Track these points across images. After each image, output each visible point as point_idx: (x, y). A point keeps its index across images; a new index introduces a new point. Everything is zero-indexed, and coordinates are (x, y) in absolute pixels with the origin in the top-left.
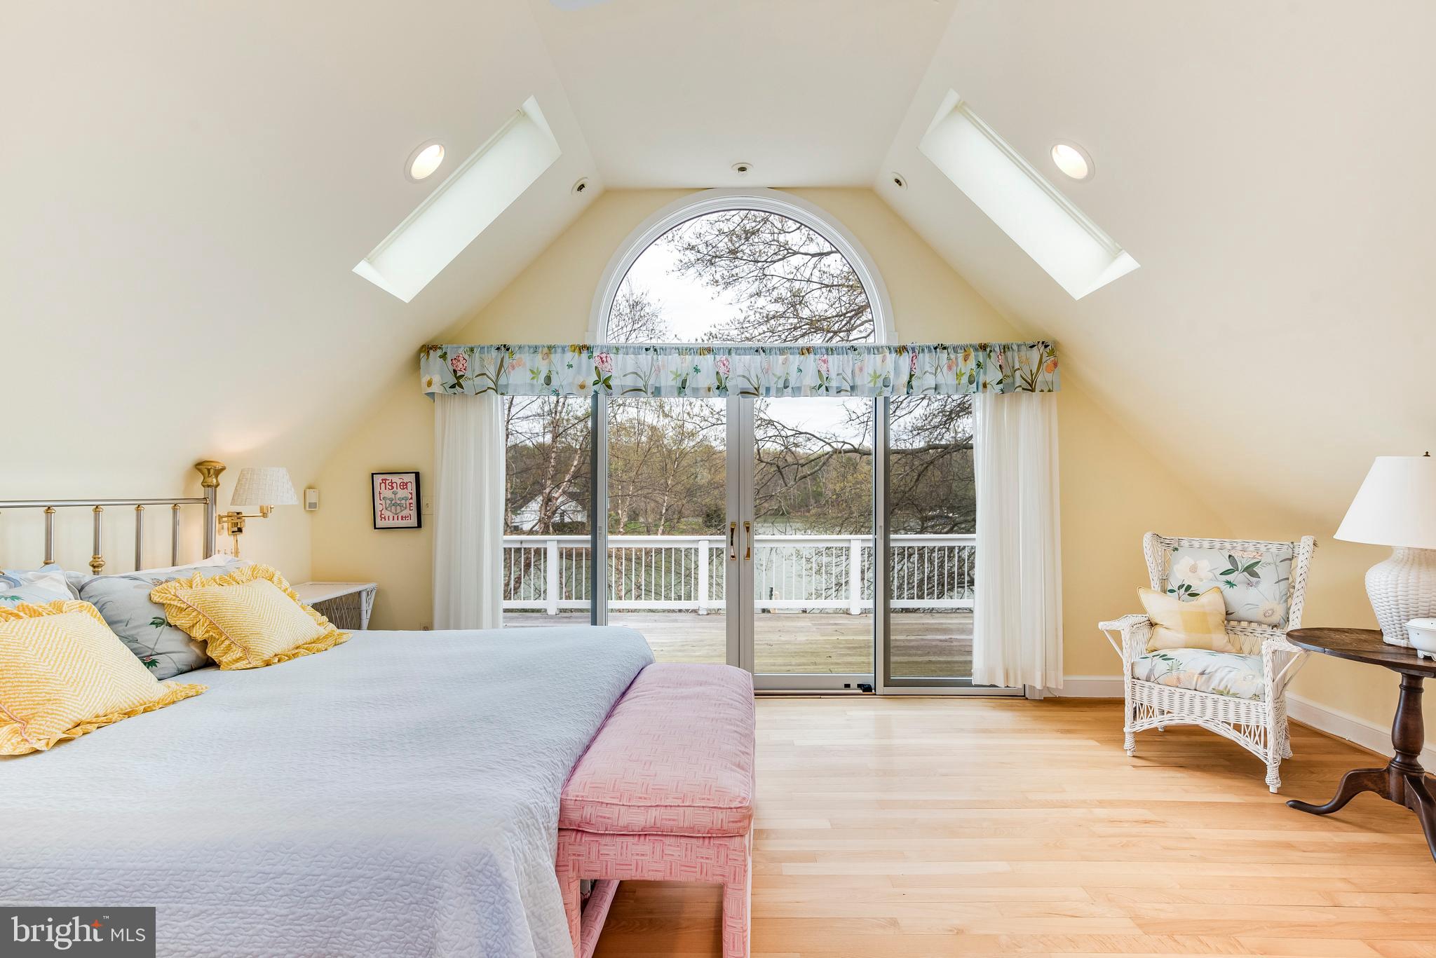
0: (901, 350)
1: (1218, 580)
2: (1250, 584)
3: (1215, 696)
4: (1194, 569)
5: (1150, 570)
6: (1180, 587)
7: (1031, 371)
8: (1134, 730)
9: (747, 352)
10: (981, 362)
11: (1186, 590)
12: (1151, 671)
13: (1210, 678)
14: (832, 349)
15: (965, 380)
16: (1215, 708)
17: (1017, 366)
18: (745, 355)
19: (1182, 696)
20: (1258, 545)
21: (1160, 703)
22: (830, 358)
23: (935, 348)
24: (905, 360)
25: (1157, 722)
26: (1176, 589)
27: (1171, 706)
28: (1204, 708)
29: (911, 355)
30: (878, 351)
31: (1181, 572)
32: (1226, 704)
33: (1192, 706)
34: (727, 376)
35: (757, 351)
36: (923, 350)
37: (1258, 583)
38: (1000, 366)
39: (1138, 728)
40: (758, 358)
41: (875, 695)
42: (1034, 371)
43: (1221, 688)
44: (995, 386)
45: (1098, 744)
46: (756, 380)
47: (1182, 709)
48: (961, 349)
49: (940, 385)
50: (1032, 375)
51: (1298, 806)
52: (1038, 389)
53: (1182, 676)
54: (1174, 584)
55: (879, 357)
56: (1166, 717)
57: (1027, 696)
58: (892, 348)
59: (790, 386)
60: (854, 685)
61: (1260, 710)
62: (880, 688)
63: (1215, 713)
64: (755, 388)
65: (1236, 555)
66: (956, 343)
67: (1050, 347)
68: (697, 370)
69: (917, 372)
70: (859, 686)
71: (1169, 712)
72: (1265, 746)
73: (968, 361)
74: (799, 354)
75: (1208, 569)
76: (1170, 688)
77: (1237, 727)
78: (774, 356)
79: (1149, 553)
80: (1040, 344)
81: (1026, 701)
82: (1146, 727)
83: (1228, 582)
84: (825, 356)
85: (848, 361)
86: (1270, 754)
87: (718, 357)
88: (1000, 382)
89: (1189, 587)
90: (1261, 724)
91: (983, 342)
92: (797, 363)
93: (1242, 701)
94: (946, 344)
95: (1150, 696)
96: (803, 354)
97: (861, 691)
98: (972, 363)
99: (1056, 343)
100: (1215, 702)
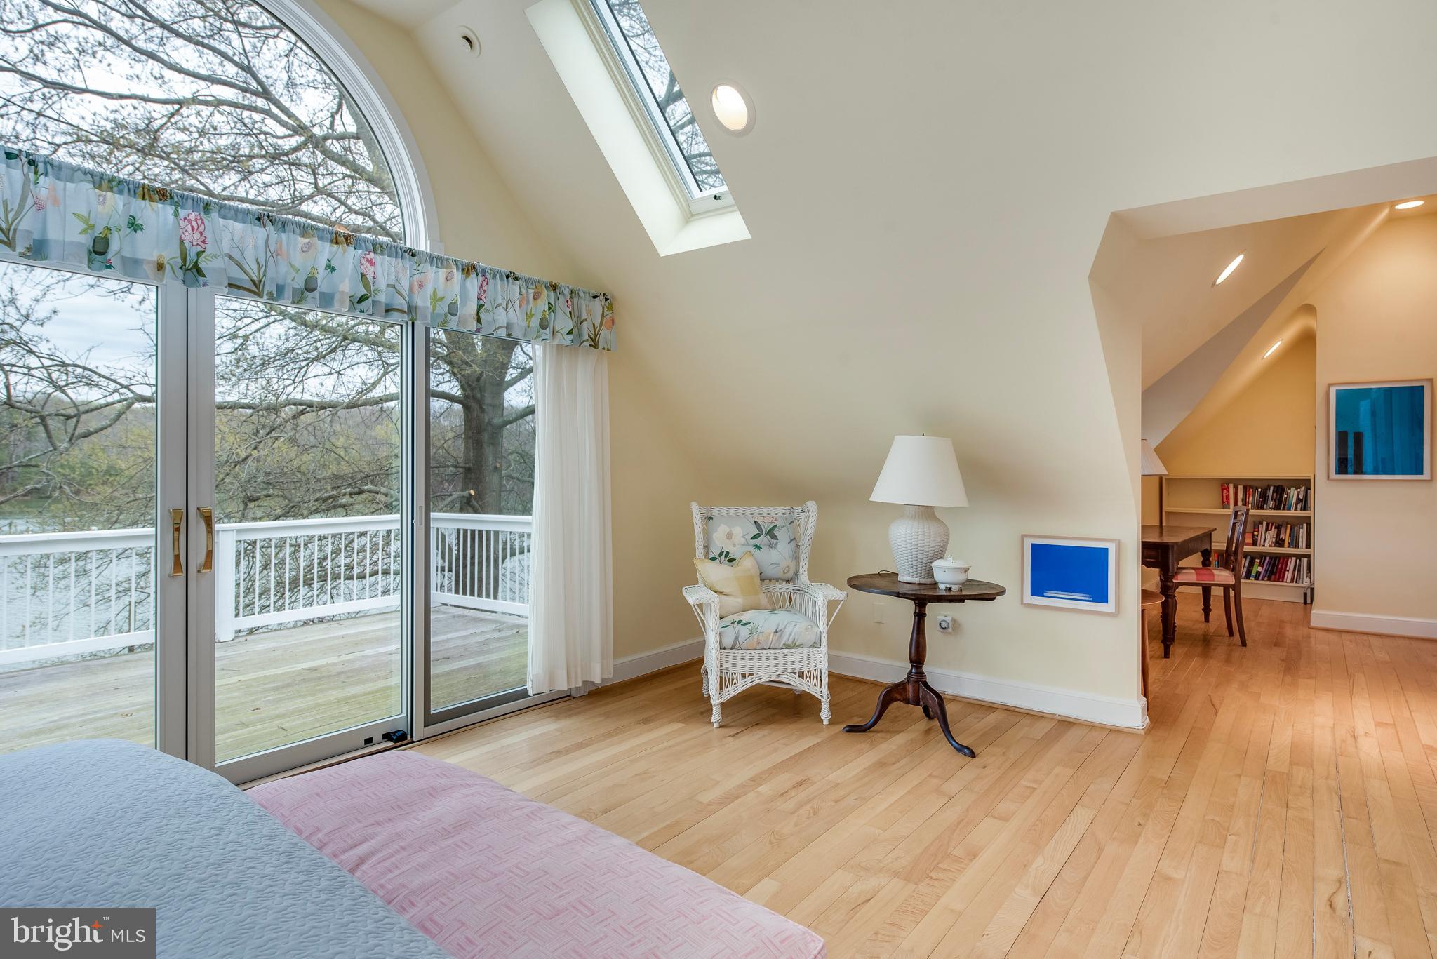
0: (468, 270)
1: (748, 545)
2: (770, 546)
3: (785, 651)
4: (729, 536)
5: (697, 539)
6: (721, 554)
7: (594, 324)
8: (722, 700)
9: (240, 216)
10: (553, 303)
11: (726, 556)
12: (737, 638)
13: (782, 634)
14: (381, 246)
15: (535, 322)
16: (785, 661)
17: (584, 317)
18: (236, 221)
19: (760, 656)
20: (770, 511)
21: (743, 668)
22: (378, 259)
23: (508, 277)
24: (473, 283)
25: (741, 686)
26: (717, 556)
27: (752, 668)
28: (776, 663)
29: (480, 278)
30: (442, 263)
31: (720, 541)
32: (793, 656)
33: (767, 664)
34: (200, 249)
35: (259, 219)
36: (494, 276)
37: (776, 544)
38: (570, 313)
39: (725, 698)
40: (260, 232)
41: (413, 742)
42: (597, 325)
43: (790, 642)
44: (566, 336)
45: (683, 725)
46: (255, 267)
47: (760, 669)
48: (532, 284)
49: (512, 324)
50: (595, 330)
51: (852, 729)
52: (600, 347)
53: (761, 638)
54: (715, 552)
55: (442, 273)
56: (748, 679)
57: (573, 694)
58: (459, 264)
59: (318, 289)
60: (377, 737)
61: (817, 655)
62: (419, 731)
63: (785, 667)
64: (253, 281)
65: (760, 521)
66: (528, 276)
67: (609, 301)
68: (134, 225)
69: (487, 302)
70: (387, 737)
71: (750, 675)
72: (821, 687)
73: (539, 301)
74: (331, 241)
75: (741, 535)
76: (750, 652)
77: (801, 675)
78: (291, 234)
79: (699, 523)
80: (601, 297)
81: (574, 700)
82: (733, 694)
83: (756, 546)
84: (372, 254)
85: (404, 269)
86: (822, 692)
87: (182, 213)
88: (570, 332)
89: (727, 553)
90: (818, 667)
91: (554, 281)
92: (326, 256)
93: (805, 650)
94: (519, 274)
95: (734, 664)
96: (337, 243)
97: (390, 744)
98: (543, 305)
99: (613, 297)
100: (785, 656)
